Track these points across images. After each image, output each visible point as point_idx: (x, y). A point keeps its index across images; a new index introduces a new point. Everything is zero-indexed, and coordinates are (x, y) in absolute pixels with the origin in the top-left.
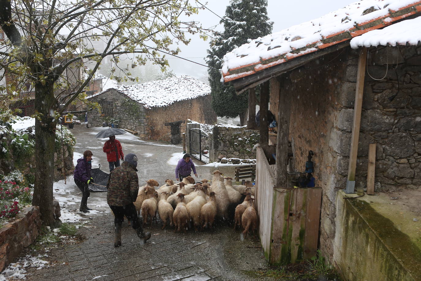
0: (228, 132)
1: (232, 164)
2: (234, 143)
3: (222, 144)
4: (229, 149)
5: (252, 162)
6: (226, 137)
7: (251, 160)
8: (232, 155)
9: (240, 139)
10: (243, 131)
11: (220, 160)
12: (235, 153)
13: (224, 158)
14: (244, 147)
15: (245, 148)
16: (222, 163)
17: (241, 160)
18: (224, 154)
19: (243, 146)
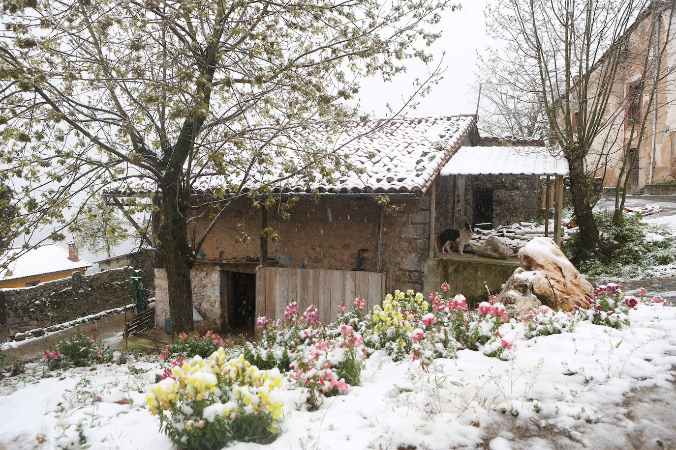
0: (19, 297)
1: (35, 338)
2: (29, 309)
3: (12, 314)
4: (23, 320)
5: (59, 328)
6: (17, 304)
7: (58, 326)
8: (28, 327)
9: (37, 302)
10: (39, 291)
11: (13, 338)
12: (31, 323)
13: (19, 334)
14: (44, 311)
15: (44, 313)
16: (17, 340)
17: (45, 329)
18: (16, 328)
19: (42, 311)
